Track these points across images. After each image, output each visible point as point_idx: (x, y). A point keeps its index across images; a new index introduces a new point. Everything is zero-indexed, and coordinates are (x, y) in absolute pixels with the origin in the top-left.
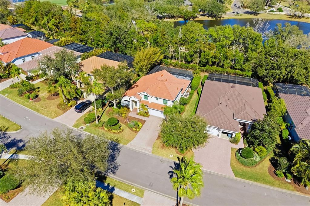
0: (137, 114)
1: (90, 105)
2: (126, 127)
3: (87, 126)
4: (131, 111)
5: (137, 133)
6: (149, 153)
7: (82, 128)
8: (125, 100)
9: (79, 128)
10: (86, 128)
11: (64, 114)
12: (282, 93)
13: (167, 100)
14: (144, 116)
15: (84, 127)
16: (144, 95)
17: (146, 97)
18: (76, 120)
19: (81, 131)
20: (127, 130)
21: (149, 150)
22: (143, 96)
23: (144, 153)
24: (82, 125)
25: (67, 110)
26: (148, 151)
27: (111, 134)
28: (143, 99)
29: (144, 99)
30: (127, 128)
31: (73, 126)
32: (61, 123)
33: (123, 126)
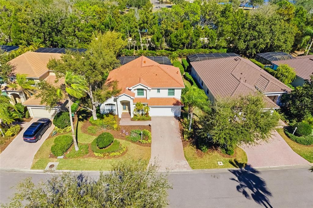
0: (132, 120)
1: (48, 125)
2: (127, 142)
3: (61, 159)
4: (120, 119)
5: (150, 146)
6: (188, 170)
7: (52, 166)
8: (107, 105)
9: (47, 168)
10: (61, 164)
11: (3, 152)
12: (274, 60)
13: (174, 89)
14: (143, 120)
15: (55, 162)
16: (138, 89)
17: (141, 91)
18: (34, 157)
19: (52, 171)
20: (133, 147)
21: (185, 166)
22: (136, 92)
23: (180, 172)
24: (50, 162)
25: (7, 144)
26: (185, 168)
27: (111, 160)
28: (136, 96)
29: (138, 95)
30: (130, 143)
31: (33, 168)
32: (5, 168)
33: (123, 142)
